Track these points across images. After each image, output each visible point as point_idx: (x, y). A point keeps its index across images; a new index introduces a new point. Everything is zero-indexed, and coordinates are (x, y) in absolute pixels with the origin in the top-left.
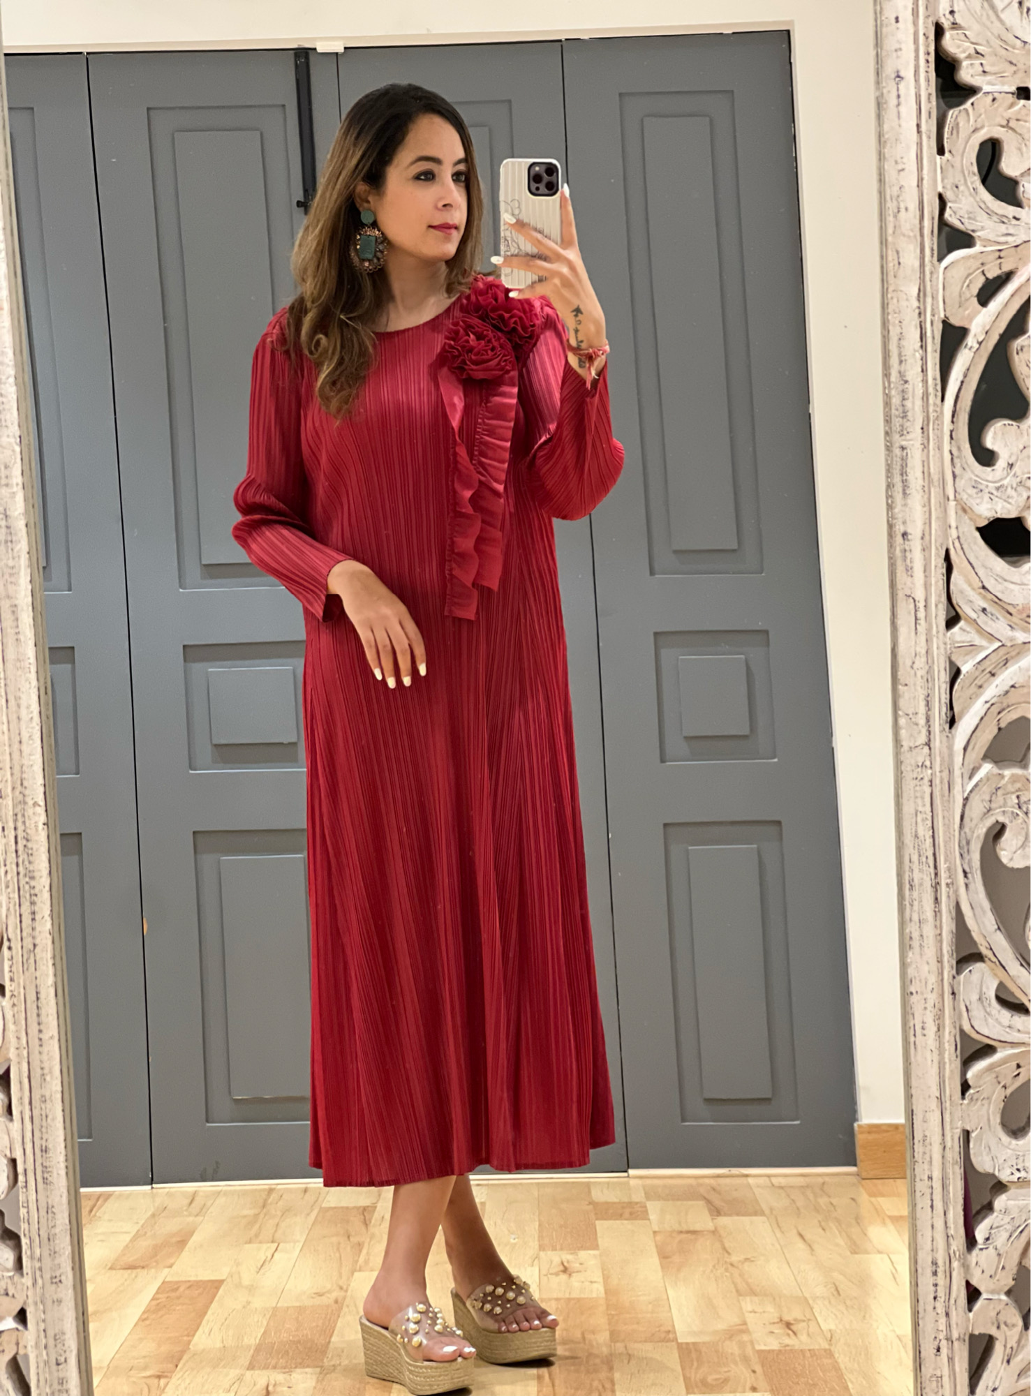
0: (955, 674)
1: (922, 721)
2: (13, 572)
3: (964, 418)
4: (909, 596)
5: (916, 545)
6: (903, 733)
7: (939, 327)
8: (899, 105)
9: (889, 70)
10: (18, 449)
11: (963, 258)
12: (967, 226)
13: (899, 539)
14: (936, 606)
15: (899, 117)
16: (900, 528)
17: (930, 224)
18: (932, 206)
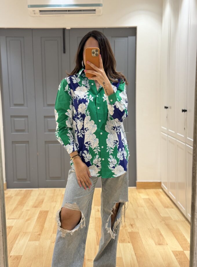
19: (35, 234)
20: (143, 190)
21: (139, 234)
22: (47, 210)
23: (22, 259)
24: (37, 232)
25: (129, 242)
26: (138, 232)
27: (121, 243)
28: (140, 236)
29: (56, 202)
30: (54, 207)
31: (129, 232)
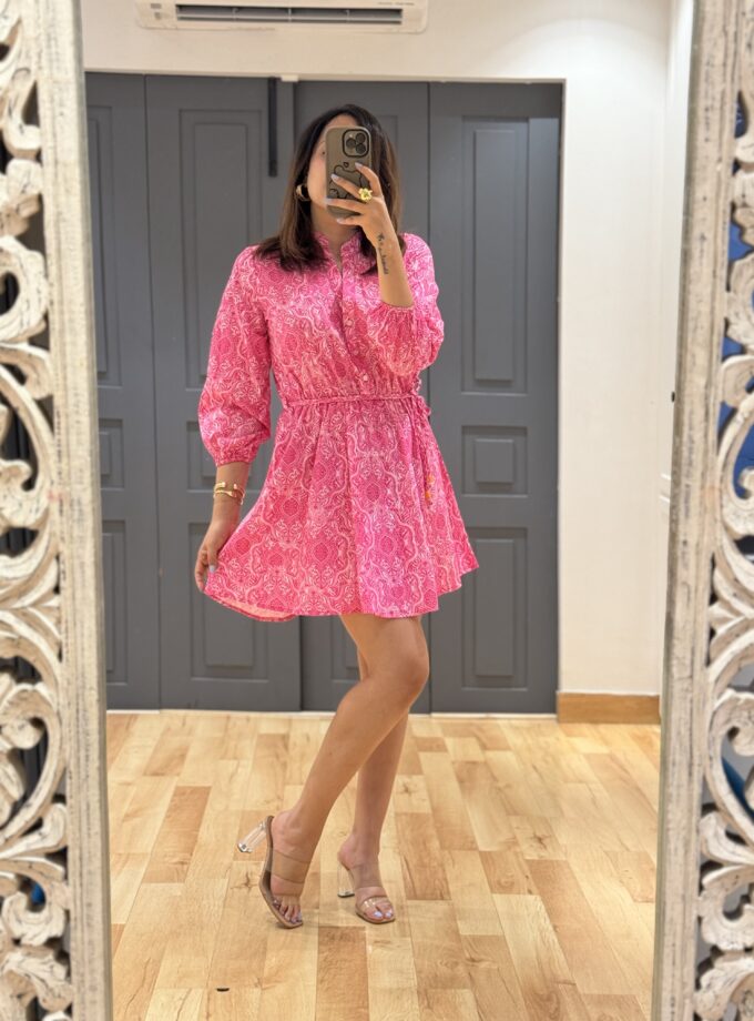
0: (712, 633)
1: (688, 662)
2: (82, 539)
3: (731, 468)
4: (685, 583)
5: (691, 550)
6: (675, 670)
7: (718, 408)
8: (701, 257)
9: (696, 232)
10: (89, 459)
11: (740, 363)
12: (744, 341)
13: (680, 546)
14: (704, 590)
15: (701, 264)
16: (681, 538)
17: (718, 339)
18: (720, 325)
19: (166, 859)
20: (585, 728)
21: (569, 867)
22: (207, 785)
23: (124, 935)
24: (174, 856)
25: (530, 892)
26: (566, 862)
27: (500, 893)
28: (572, 872)
29: (235, 758)
30: (232, 777)
31: (527, 861)
